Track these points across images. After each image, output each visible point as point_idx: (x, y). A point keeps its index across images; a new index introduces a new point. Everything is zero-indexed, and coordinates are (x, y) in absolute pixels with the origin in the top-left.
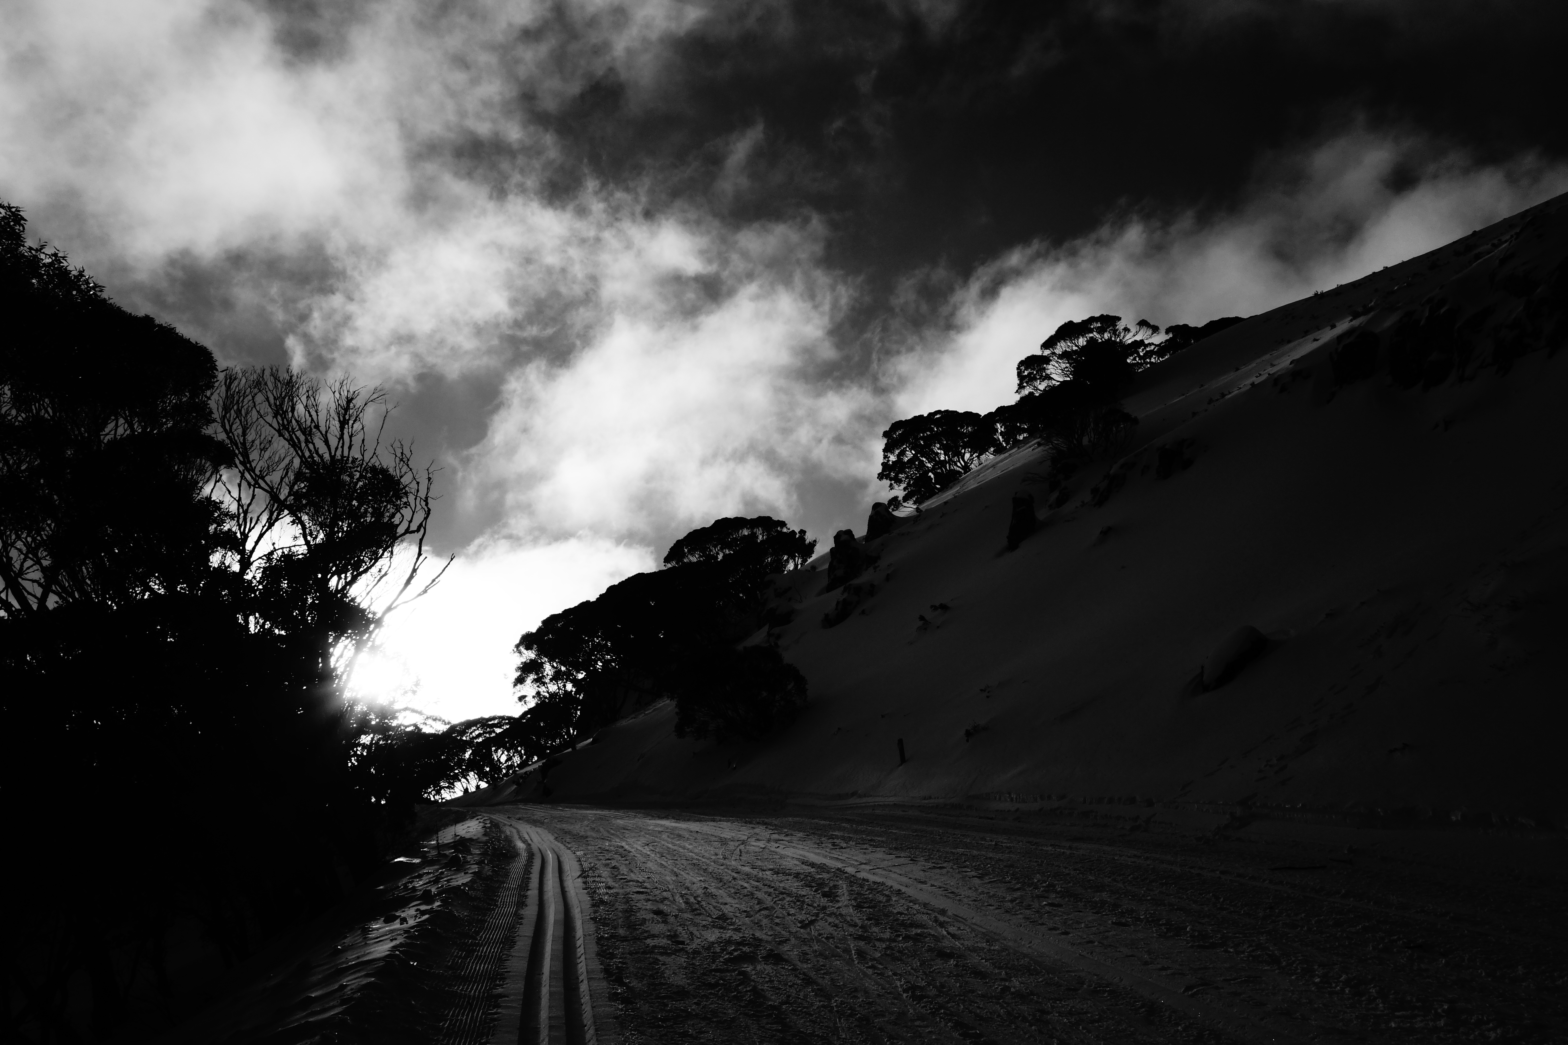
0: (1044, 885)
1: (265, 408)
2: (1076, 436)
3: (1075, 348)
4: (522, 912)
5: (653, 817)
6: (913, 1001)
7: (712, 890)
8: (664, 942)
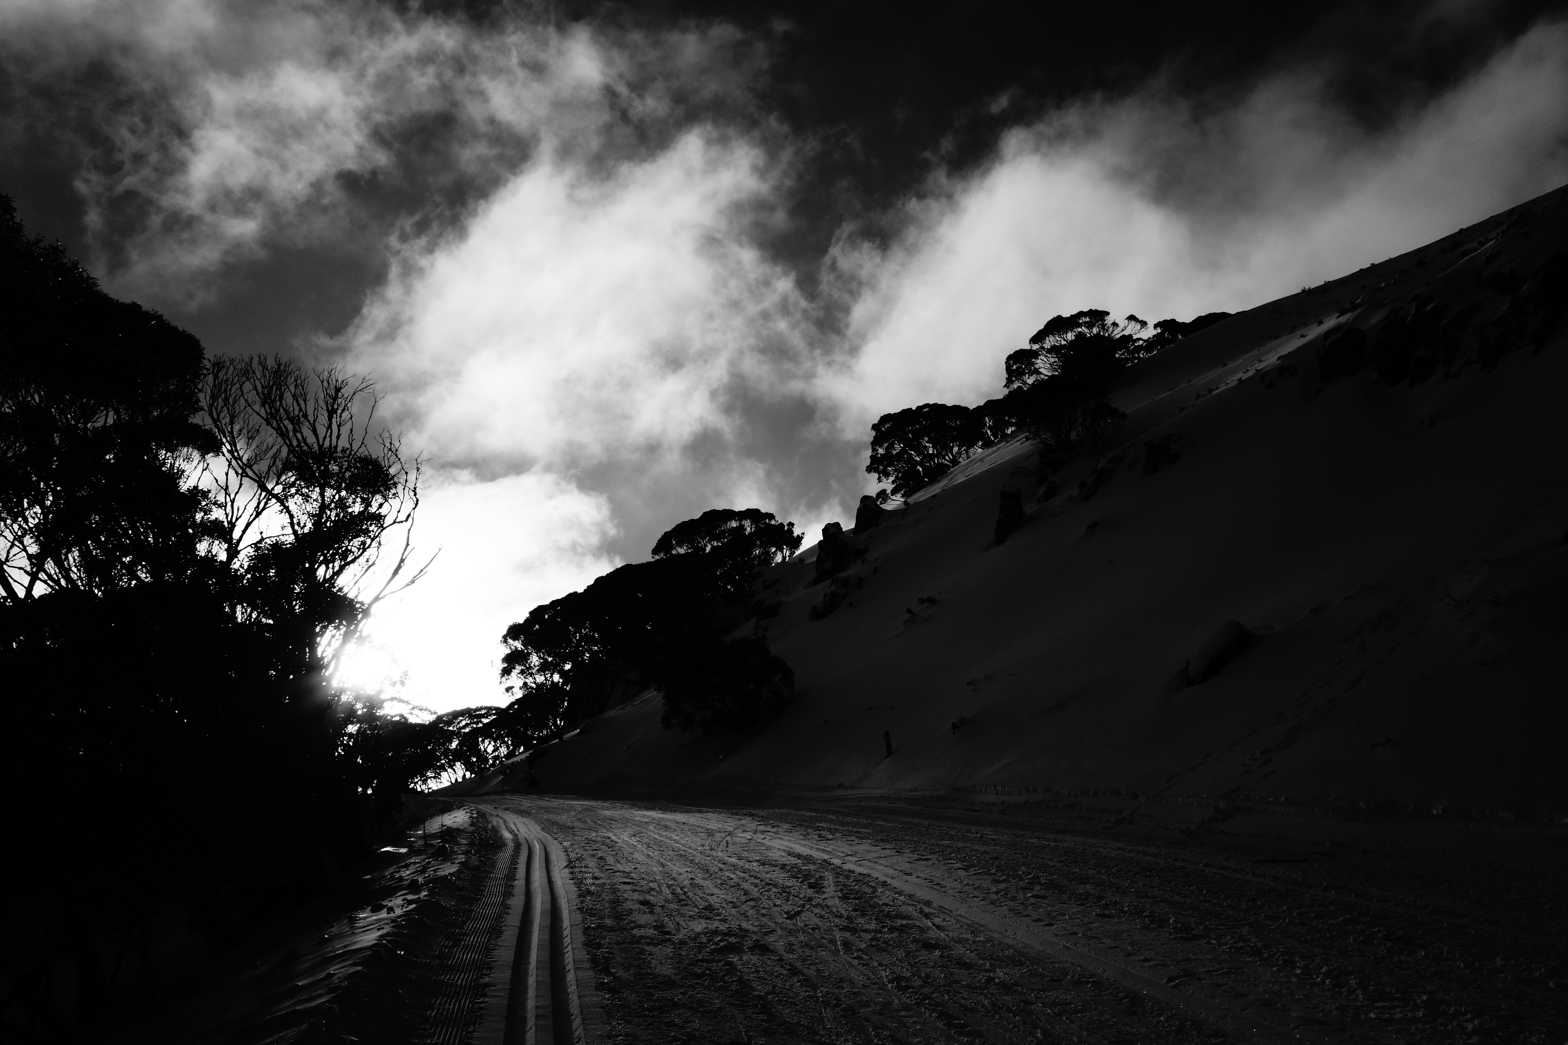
0: (1029, 877)
1: (252, 396)
2: (1064, 431)
3: (1063, 343)
4: (508, 902)
5: (640, 808)
6: (898, 991)
7: (699, 881)
8: (651, 932)
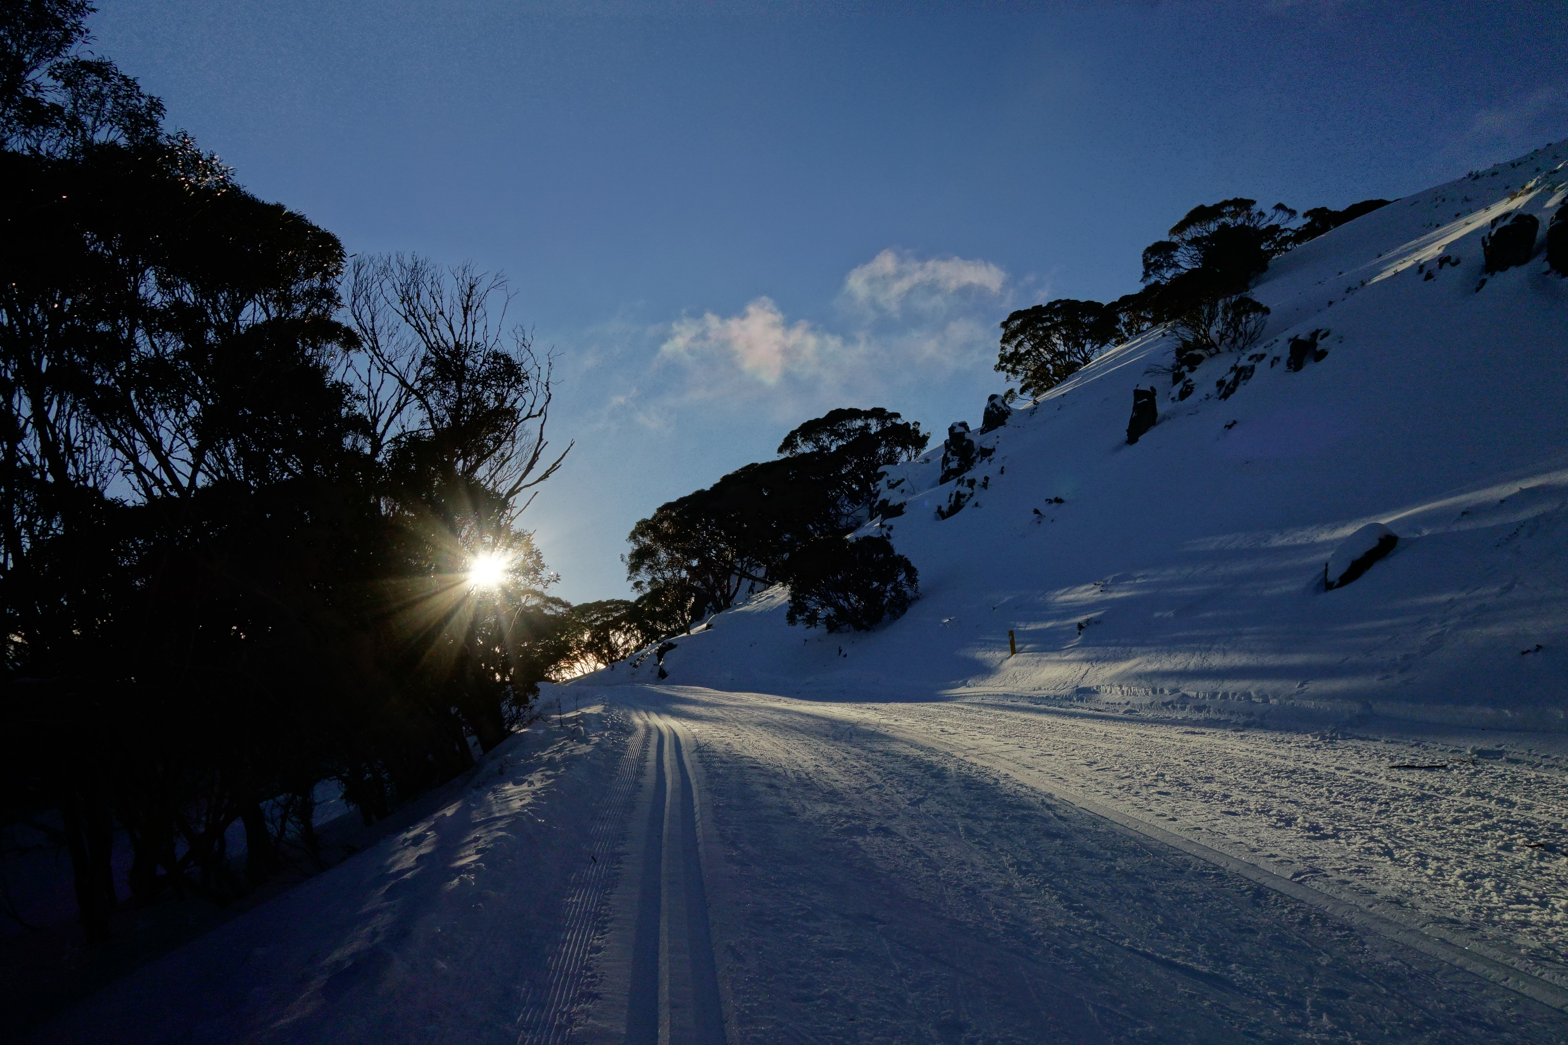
0: (1153, 774)
1: (391, 294)
2: (1203, 327)
3: (1205, 234)
4: (641, 780)
6: (1019, 875)
7: (823, 768)
8: (777, 812)
